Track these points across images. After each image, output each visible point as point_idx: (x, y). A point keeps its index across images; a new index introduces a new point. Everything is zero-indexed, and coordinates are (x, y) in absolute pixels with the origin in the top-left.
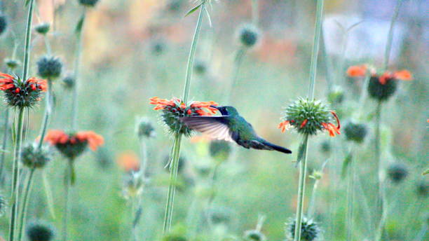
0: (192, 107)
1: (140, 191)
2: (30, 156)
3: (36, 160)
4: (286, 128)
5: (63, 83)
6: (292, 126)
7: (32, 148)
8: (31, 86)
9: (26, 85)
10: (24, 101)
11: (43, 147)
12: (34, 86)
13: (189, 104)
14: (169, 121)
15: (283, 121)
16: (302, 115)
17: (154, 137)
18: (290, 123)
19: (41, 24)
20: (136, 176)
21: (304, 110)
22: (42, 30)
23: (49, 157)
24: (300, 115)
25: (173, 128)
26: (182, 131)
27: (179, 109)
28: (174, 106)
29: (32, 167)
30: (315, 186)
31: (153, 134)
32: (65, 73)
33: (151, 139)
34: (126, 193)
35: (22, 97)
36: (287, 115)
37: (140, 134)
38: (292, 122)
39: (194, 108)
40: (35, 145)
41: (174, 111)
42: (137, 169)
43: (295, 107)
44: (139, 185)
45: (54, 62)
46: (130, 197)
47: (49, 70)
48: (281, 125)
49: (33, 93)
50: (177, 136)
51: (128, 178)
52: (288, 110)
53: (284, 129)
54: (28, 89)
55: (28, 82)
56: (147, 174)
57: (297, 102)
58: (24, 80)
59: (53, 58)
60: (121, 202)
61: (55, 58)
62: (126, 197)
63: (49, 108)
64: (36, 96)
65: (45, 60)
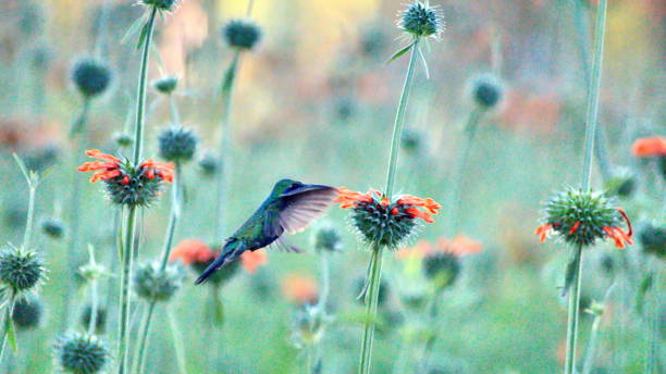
0: (400, 204)
1: (318, 336)
2: (148, 283)
3: (157, 289)
4: (547, 235)
5: (199, 168)
6: (557, 233)
7: (152, 270)
8: (147, 173)
9: (139, 172)
10: (136, 197)
11: (168, 269)
12: (151, 173)
13: (395, 198)
14: (363, 224)
15: (543, 224)
16: (572, 215)
17: (340, 251)
18: (554, 226)
19: (164, 78)
20: (313, 312)
21: (575, 207)
22: (166, 87)
23: (178, 283)
24: (568, 214)
25: (369, 236)
26: (384, 242)
27: (379, 207)
28: (372, 201)
29: (152, 300)
30: (595, 326)
31: (338, 246)
32: (201, 153)
33: (335, 254)
34: (297, 339)
35: (133, 190)
36: (548, 215)
37: (318, 246)
38: (556, 226)
39: (402, 205)
40: (156, 266)
41: (371, 210)
42: (314, 302)
43: (561, 203)
44: (318, 324)
45: (185, 136)
46: (304, 346)
47: (177, 148)
48: (540, 230)
49: (149, 184)
50: (376, 249)
51: (300, 315)
52: (550, 206)
53: (544, 236)
54: (141, 178)
55: (142, 168)
56: (330, 308)
57: (565, 195)
58: (136, 164)
59: (181, 130)
60: (290, 353)
61: (186, 130)
62: (298, 346)
63: (176, 208)
64: (154, 188)
65: (171, 134)
